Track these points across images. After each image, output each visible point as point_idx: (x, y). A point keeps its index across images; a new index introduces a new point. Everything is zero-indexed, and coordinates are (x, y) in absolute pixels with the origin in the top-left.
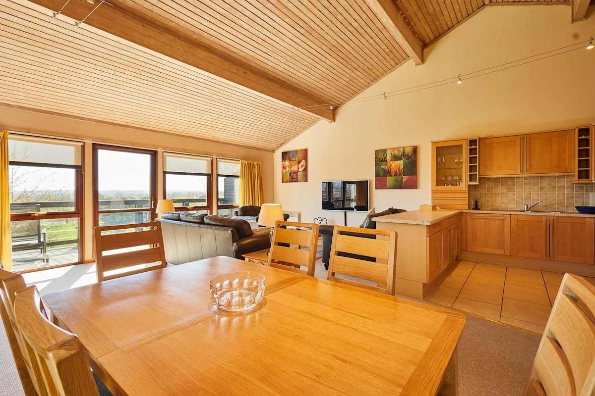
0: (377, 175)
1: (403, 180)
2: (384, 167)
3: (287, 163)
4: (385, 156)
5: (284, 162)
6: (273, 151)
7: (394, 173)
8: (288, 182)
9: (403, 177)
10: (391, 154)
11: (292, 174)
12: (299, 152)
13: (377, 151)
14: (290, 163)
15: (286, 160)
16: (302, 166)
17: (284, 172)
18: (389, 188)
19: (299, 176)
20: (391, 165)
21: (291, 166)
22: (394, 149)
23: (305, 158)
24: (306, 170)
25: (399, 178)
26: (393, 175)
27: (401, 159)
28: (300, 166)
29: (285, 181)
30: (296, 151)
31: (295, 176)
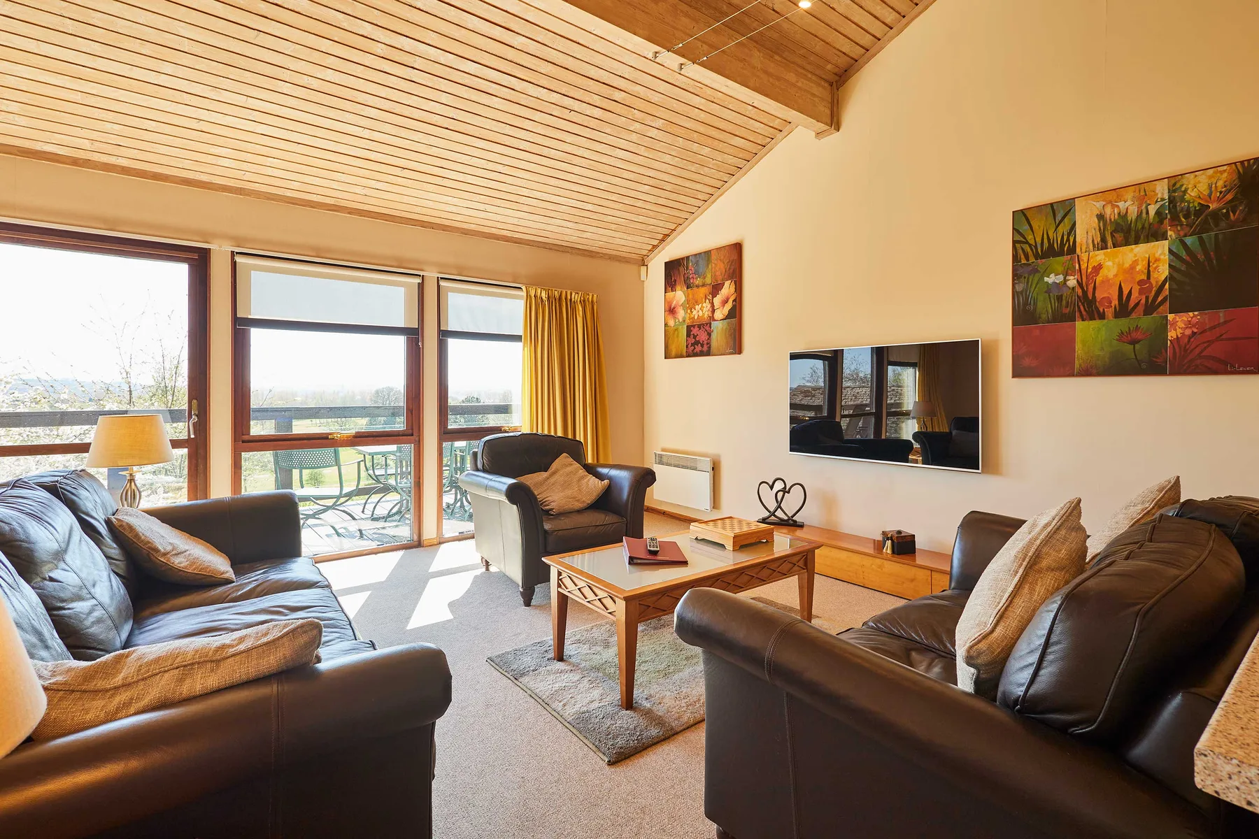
0: (1023, 315)
1: (1172, 334)
2: (1060, 278)
3: (679, 295)
4: (1064, 228)
5: (670, 294)
6: (643, 262)
7: (1115, 302)
8: (681, 356)
9: (1171, 317)
10: (1101, 217)
11: (695, 331)
12: (714, 257)
13: (1021, 217)
14: (687, 296)
15: (678, 288)
16: (725, 302)
17: (671, 323)
18: (1087, 372)
19: (714, 336)
20: (1098, 268)
21: (690, 304)
22: (1114, 193)
23: (736, 274)
24: (736, 313)
25: (1146, 322)
26: (1109, 313)
27: (1155, 234)
28: (717, 301)
29: (673, 353)
30: (708, 254)
31: (702, 337)
